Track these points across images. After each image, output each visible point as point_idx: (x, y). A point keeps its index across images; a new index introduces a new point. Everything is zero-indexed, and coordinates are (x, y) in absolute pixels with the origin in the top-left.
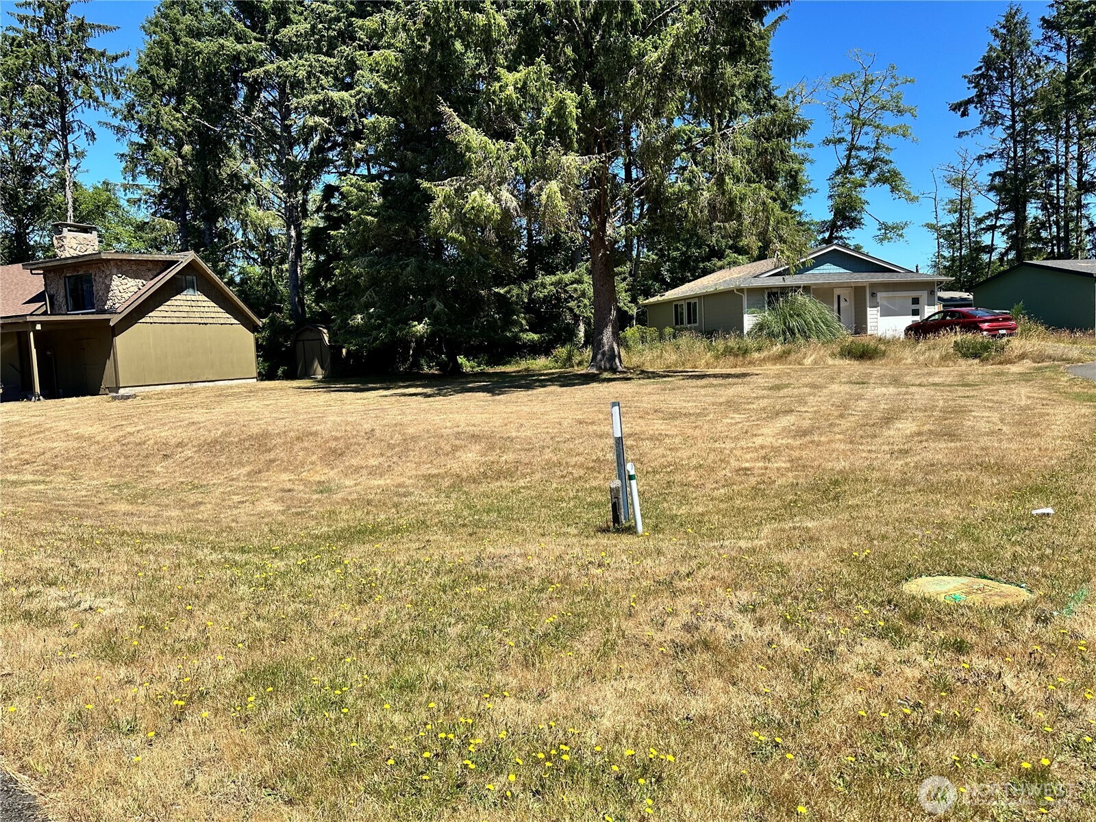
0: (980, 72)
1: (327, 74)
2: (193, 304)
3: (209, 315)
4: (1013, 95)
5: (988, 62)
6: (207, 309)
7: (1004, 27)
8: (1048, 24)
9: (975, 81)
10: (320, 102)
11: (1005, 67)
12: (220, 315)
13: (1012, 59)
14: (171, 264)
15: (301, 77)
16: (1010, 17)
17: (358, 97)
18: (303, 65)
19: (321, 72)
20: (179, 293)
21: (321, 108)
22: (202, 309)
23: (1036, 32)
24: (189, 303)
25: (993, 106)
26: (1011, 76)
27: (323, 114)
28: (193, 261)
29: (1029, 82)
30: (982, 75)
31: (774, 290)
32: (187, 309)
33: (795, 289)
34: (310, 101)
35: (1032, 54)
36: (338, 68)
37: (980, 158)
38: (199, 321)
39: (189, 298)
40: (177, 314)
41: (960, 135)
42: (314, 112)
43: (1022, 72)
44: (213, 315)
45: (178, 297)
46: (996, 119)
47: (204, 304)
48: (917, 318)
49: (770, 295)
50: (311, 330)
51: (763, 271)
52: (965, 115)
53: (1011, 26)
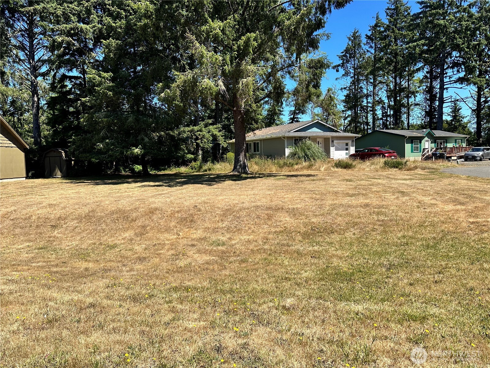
0: (343, 54)
1: (74, 15)
4: (355, 64)
5: (347, 51)
7: (352, 37)
8: (368, 37)
9: (341, 57)
10: (71, 29)
11: (352, 53)
12: (5, 142)
13: (355, 50)
15: (59, 14)
16: (355, 33)
17: (93, 29)
18: (59, 8)
19: (70, 13)
21: (72, 32)
23: (364, 40)
25: (347, 68)
26: (354, 57)
27: (72, 36)
29: (360, 60)
30: (344, 55)
31: (297, 138)
33: (305, 138)
34: (66, 27)
35: (362, 49)
36: (81, 12)
37: (342, 89)
41: (336, 79)
42: (69, 34)
43: (358, 55)
46: (346, 74)
48: (347, 152)
49: (295, 140)
50: (54, 151)
51: (290, 129)
52: (337, 71)
53: (355, 37)
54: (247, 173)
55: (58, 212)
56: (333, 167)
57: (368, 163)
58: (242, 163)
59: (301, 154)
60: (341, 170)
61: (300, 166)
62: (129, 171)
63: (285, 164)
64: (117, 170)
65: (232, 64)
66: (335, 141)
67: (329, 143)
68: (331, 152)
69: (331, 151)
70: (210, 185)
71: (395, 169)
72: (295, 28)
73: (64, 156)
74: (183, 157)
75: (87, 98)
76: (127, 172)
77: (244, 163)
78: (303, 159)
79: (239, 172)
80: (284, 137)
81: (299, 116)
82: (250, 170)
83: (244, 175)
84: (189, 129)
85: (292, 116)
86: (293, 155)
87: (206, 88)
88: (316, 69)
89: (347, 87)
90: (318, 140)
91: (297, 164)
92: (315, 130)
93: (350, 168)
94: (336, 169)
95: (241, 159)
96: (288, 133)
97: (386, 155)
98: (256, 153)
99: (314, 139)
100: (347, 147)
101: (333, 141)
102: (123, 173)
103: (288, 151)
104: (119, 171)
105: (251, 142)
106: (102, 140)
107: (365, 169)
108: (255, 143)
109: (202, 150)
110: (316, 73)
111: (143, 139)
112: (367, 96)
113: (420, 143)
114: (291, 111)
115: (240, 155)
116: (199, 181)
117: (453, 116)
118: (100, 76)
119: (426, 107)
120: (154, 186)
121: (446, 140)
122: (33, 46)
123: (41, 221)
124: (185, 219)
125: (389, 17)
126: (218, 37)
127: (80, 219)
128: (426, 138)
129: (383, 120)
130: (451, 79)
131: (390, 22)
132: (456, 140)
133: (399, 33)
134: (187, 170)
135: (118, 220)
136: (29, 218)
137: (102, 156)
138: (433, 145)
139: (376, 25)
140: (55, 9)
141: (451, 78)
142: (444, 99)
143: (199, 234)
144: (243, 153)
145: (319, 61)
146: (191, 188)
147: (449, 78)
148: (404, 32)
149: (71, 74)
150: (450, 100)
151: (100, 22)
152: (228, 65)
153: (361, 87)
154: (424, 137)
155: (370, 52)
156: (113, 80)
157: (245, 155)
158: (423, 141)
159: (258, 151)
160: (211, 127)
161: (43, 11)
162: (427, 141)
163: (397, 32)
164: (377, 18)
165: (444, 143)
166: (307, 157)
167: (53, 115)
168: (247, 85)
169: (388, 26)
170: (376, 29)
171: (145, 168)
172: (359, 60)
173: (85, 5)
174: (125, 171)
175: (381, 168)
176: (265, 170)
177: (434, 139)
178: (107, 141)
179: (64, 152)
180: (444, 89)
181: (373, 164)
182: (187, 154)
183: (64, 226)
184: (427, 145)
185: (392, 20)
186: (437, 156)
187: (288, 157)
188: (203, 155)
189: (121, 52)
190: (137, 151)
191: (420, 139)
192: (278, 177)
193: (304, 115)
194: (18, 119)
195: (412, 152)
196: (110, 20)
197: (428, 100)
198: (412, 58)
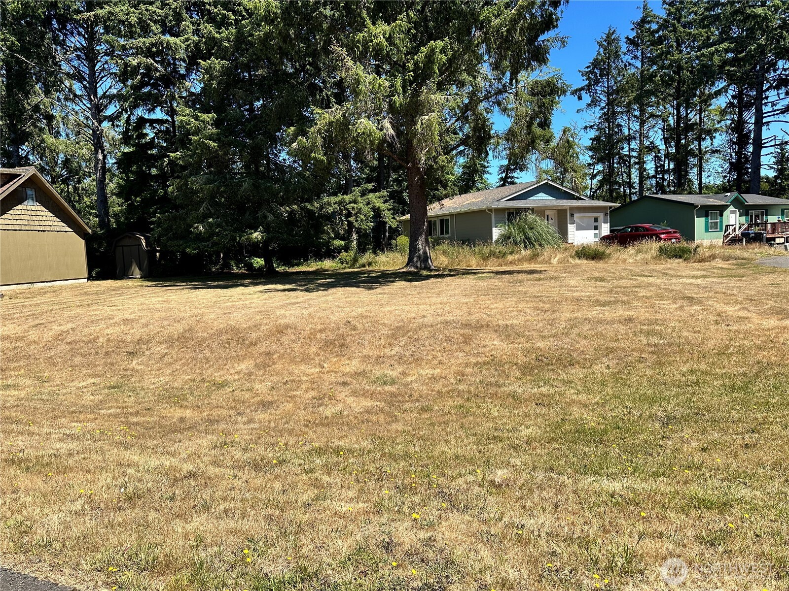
0: (589, 69)
2: (33, 213)
3: (46, 223)
4: (609, 87)
5: (596, 63)
6: (45, 218)
7: (605, 41)
8: (630, 41)
9: (586, 75)
10: (153, 45)
11: (605, 68)
12: (56, 224)
13: (609, 63)
14: (14, 177)
15: (133, 22)
16: (609, 35)
17: (186, 43)
18: (133, 12)
19: (149, 19)
20: (20, 203)
21: (154, 49)
22: (41, 218)
23: (624, 47)
24: (29, 213)
25: (597, 93)
26: (608, 74)
27: (152, 56)
28: (34, 175)
29: (619, 79)
30: (590, 71)
31: (511, 211)
32: (28, 218)
33: (526, 210)
34: (144, 42)
35: (622, 61)
37: (586, 128)
38: (38, 228)
39: (29, 208)
40: (19, 222)
41: (578, 111)
42: (148, 53)
43: (614, 72)
44: (50, 223)
45: (19, 207)
46: (594, 103)
47: (42, 214)
48: (597, 232)
49: (509, 214)
50: (130, 237)
51: (500, 197)
52: (580, 98)
53: (610, 41)
54: (429, 269)
55: (138, 332)
56: (572, 257)
57: (631, 250)
58: (421, 252)
59: (519, 237)
60: (586, 262)
61: (517, 257)
62: (244, 267)
63: (492, 254)
64: (227, 265)
65: (405, 92)
66: (575, 215)
67: (567, 218)
68: (569, 233)
69: (569, 230)
70: (370, 288)
71: (677, 261)
72: (508, 31)
73: (144, 244)
74: (327, 244)
75: (178, 153)
76: (241, 268)
77: (425, 253)
78: (522, 246)
79: (416, 267)
80: (490, 210)
81: (515, 175)
82: (435, 264)
83: (425, 273)
84: (337, 199)
85: (504, 175)
86: (505, 238)
87: (363, 133)
88: (544, 96)
89: (594, 125)
90: (547, 213)
91: (511, 253)
92: (542, 196)
93: (601, 259)
94: (578, 261)
95: (420, 246)
96: (497, 203)
97: (662, 236)
98: (445, 236)
99: (540, 212)
100: (596, 224)
101: (572, 215)
102: (236, 270)
103: (496, 233)
104: (229, 267)
105: (436, 219)
106: (202, 219)
107: (626, 260)
108: (442, 221)
109: (357, 233)
110: (544, 104)
111: (265, 217)
112: (629, 139)
113: (721, 215)
114: (502, 166)
115: (417, 240)
116: (353, 282)
117: (778, 169)
118: (197, 119)
119: (731, 155)
120: (284, 290)
121: (766, 210)
122: (95, 74)
123: (112, 344)
124: (332, 342)
125: (667, 7)
126: (381, 50)
127: (170, 342)
128: (731, 208)
129: (656, 178)
130: (775, 108)
131: (669, 14)
132: (783, 211)
133: (684, 32)
134: (334, 264)
135: (228, 343)
136: (95, 340)
137: (203, 244)
138: (743, 219)
139: (644, 21)
140: (127, 14)
141: (775, 105)
142: (763, 142)
143: (354, 365)
144: (423, 236)
145: (548, 83)
146: (339, 292)
147: (772, 106)
148: (693, 31)
149: (153, 116)
150: (773, 143)
151: (197, 32)
152: (399, 94)
153: (619, 125)
154: (727, 206)
155: (634, 66)
156: (217, 123)
157: (427, 240)
158: (726, 213)
159: (447, 233)
160: (371, 195)
161: (109, 18)
162: (733, 212)
163: (682, 30)
164: (645, 7)
165: (762, 215)
166: (528, 242)
167: (127, 180)
168: (429, 126)
169: (665, 20)
170: (643, 27)
171: (268, 262)
172: (616, 78)
173: (173, 7)
174: (238, 267)
175: (655, 258)
176: (459, 264)
177: (745, 209)
178: (211, 220)
179: (145, 239)
180: (763, 124)
181: (640, 251)
182: (334, 239)
183: (147, 353)
184: (733, 218)
185: (673, 10)
186: (750, 238)
187: (497, 242)
188: (358, 240)
189: (230, 78)
190: (256, 235)
191: (721, 209)
192: (480, 275)
193: (524, 172)
194: (76, 189)
195: (707, 230)
196: (211, 28)
197: (734, 143)
198: (707, 74)
